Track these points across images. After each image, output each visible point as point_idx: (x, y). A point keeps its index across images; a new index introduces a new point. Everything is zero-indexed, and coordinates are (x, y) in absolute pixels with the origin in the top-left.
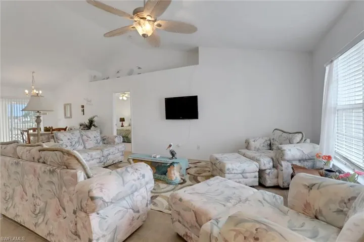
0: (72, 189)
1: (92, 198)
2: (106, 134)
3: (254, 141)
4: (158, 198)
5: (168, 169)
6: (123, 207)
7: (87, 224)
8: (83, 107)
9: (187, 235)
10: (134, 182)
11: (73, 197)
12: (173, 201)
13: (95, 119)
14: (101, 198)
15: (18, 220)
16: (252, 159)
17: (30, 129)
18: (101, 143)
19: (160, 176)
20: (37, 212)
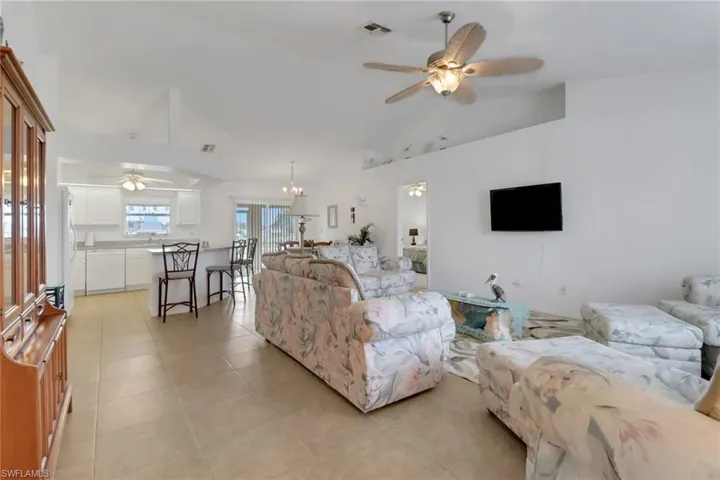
0: (345, 310)
1: (368, 322)
2: (387, 253)
3: (707, 283)
4: (464, 361)
5: (488, 319)
6: (405, 348)
7: (360, 355)
8: (353, 210)
9: (501, 410)
10: (419, 315)
11: (346, 321)
12: (482, 356)
13: (370, 230)
14: (378, 325)
15: (284, 348)
16: (689, 320)
17: (287, 243)
18: (378, 268)
19: (473, 330)
20: (306, 337)
